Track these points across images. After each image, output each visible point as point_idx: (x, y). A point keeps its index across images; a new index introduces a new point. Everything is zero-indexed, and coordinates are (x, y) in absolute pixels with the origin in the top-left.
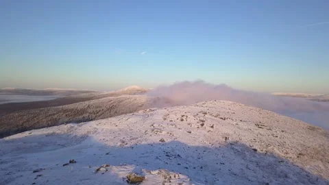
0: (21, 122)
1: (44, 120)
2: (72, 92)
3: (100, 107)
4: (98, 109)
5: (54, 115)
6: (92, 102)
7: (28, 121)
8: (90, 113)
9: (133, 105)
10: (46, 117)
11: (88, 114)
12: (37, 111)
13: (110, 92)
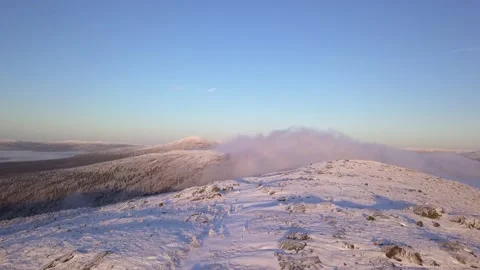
0: (4, 195)
1: (41, 191)
2: (101, 146)
3: (136, 170)
4: (132, 174)
5: (59, 182)
6: (124, 161)
7: (15, 193)
8: (119, 180)
9: (189, 167)
10: (46, 186)
11: (114, 182)
12: (34, 176)
13: (156, 146)
